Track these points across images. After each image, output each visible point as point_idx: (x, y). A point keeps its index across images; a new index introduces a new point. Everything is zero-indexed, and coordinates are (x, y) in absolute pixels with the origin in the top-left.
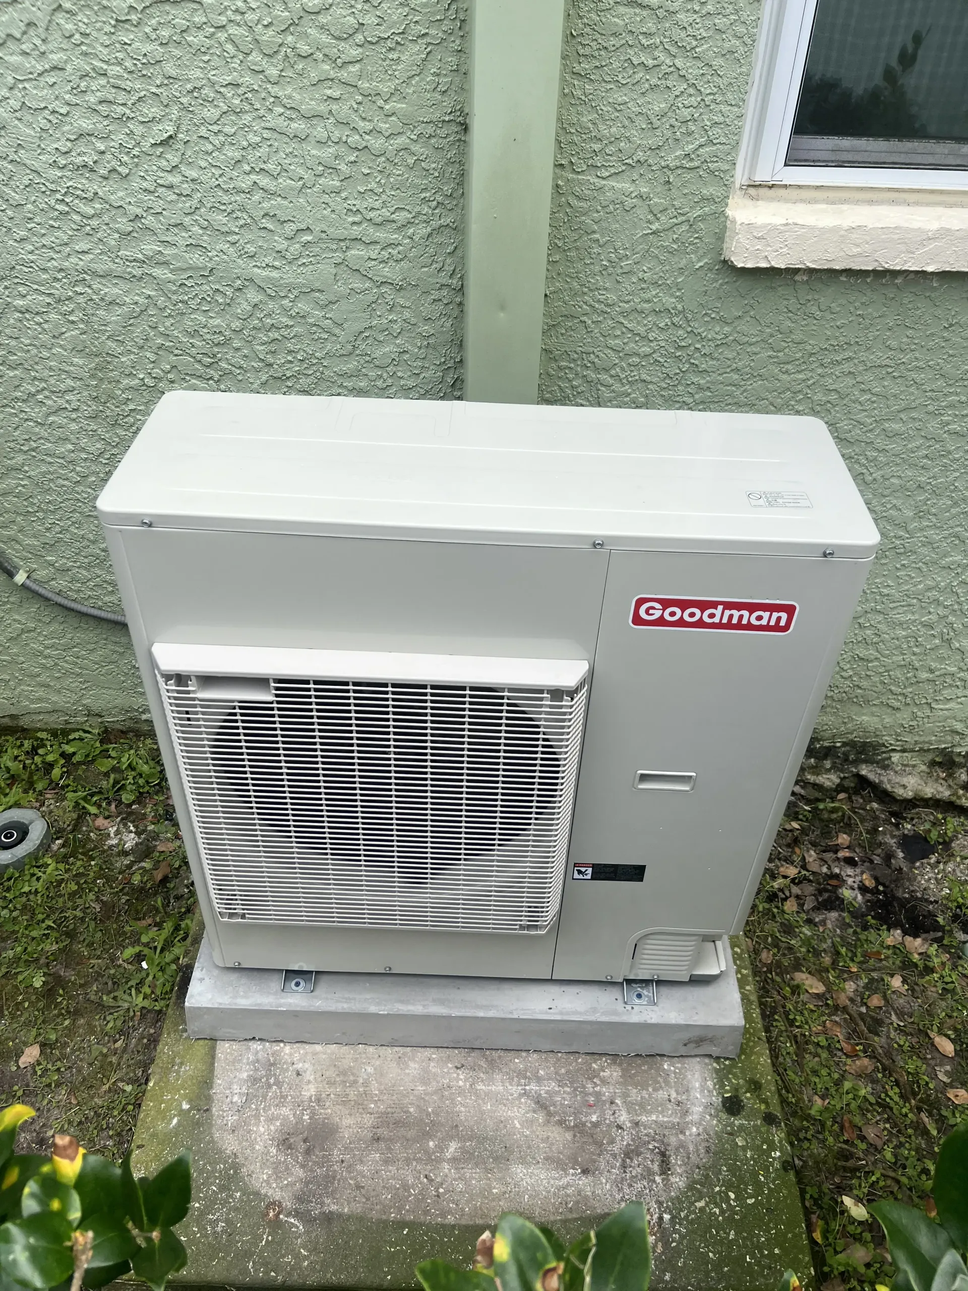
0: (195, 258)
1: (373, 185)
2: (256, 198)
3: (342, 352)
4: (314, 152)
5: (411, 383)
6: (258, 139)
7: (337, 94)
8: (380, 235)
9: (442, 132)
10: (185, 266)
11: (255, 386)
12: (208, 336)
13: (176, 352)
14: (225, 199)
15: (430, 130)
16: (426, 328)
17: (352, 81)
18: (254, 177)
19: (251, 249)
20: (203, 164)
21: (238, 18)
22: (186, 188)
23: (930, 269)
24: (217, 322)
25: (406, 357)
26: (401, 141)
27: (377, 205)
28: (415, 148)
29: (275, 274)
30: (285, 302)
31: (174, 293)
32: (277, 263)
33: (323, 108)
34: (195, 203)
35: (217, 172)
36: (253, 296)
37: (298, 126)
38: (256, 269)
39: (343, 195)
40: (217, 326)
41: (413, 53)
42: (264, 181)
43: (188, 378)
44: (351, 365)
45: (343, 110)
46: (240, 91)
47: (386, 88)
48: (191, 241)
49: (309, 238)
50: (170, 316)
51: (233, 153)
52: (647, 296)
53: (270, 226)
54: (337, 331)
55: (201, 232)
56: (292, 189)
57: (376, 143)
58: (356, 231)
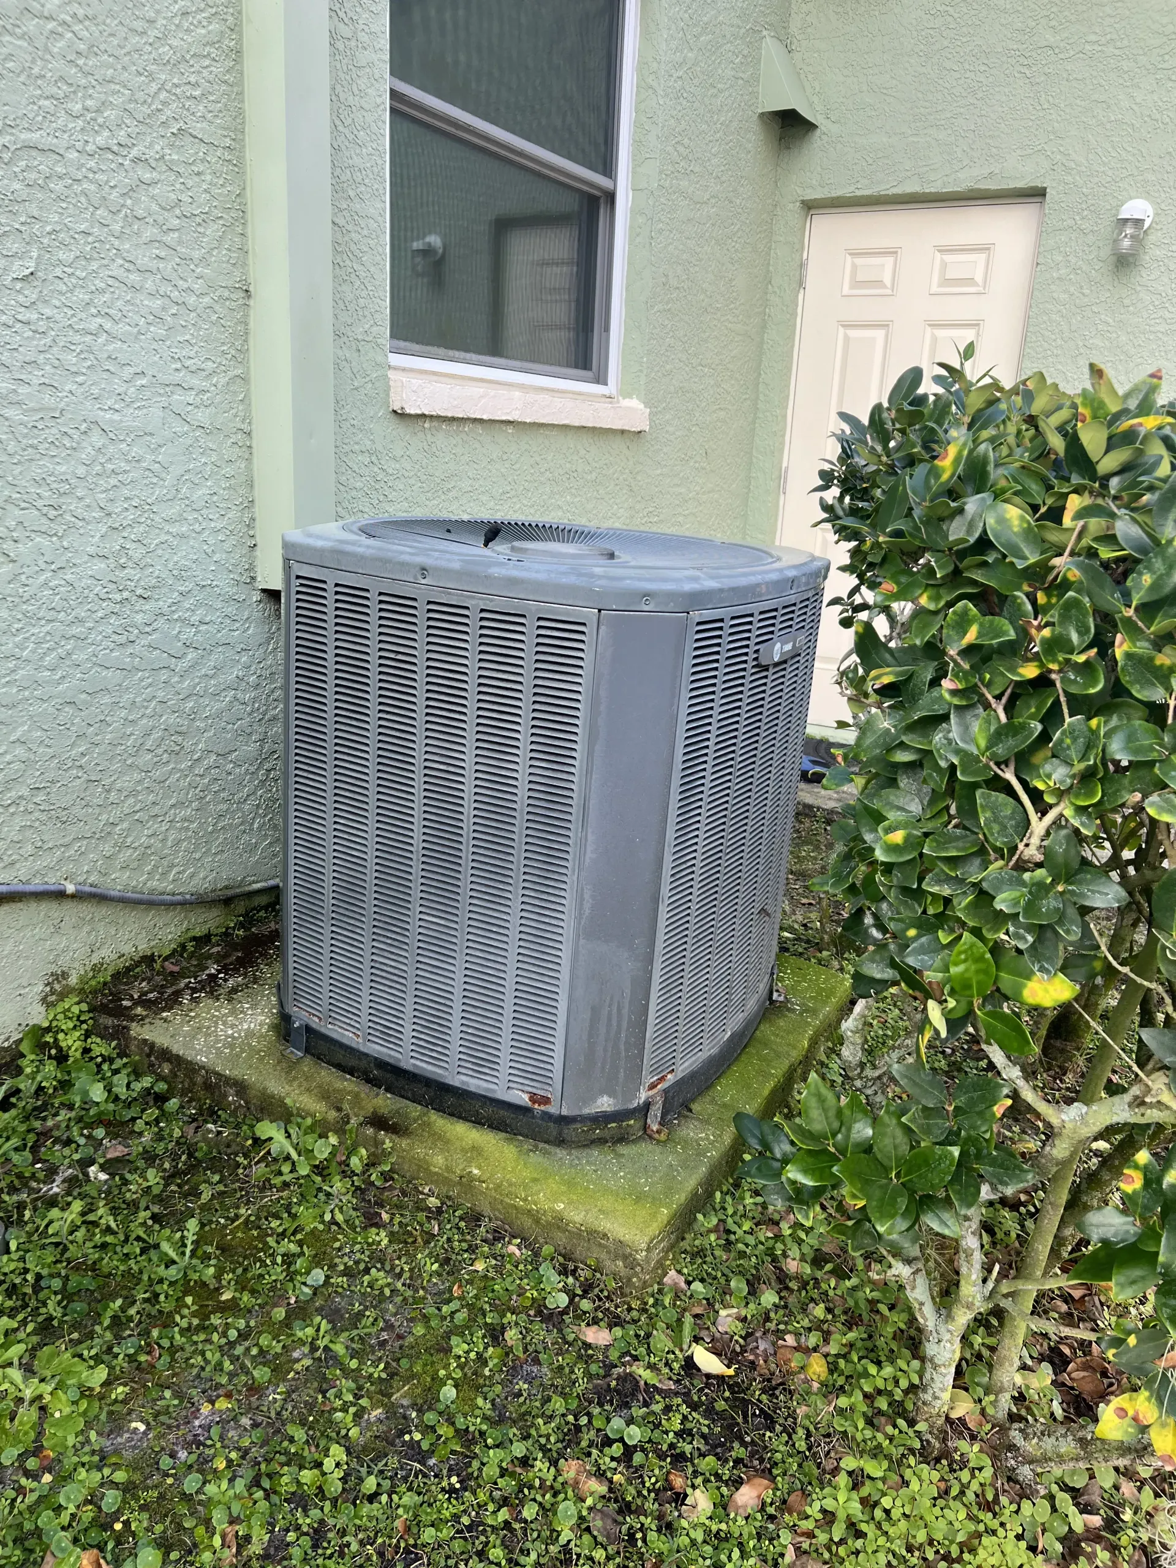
0: (48, 399)
1: (187, 337)
2: (102, 339)
3: (169, 497)
4: (146, 302)
5: (219, 526)
6: (103, 285)
7: (163, 254)
8: (195, 381)
9: (234, 296)
10: (38, 406)
11: (96, 539)
12: (54, 486)
13: (23, 505)
14: (77, 338)
15: (226, 294)
16: (228, 470)
17: (173, 244)
18: (99, 320)
19: (96, 391)
20: (58, 303)
21: (91, 175)
22: (42, 326)
23: (485, 417)
24: (63, 469)
25: (215, 498)
26: (206, 300)
27: (192, 354)
28: (217, 307)
29: (116, 417)
30: (123, 446)
31: (25, 436)
32: (117, 407)
33: (153, 265)
34: (48, 341)
35: (70, 312)
36: (97, 438)
37: (134, 277)
38: (102, 413)
39: (168, 343)
40: (64, 473)
41: (213, 230)
42: (108, 326)
43: (33, 535)
44: (173, 511)
45: (167, 267)
46: (90, 239)
47: (196, 254)
48: (43, 380)
49: (144, 382)
50: (19, 463)
51: (82, 295)
52: (356, 439)
53: (112, 369)
54: (164, 475)
55: (53, 370)
56: (130, 334)
57: (192, 300)
58: (178, 377)
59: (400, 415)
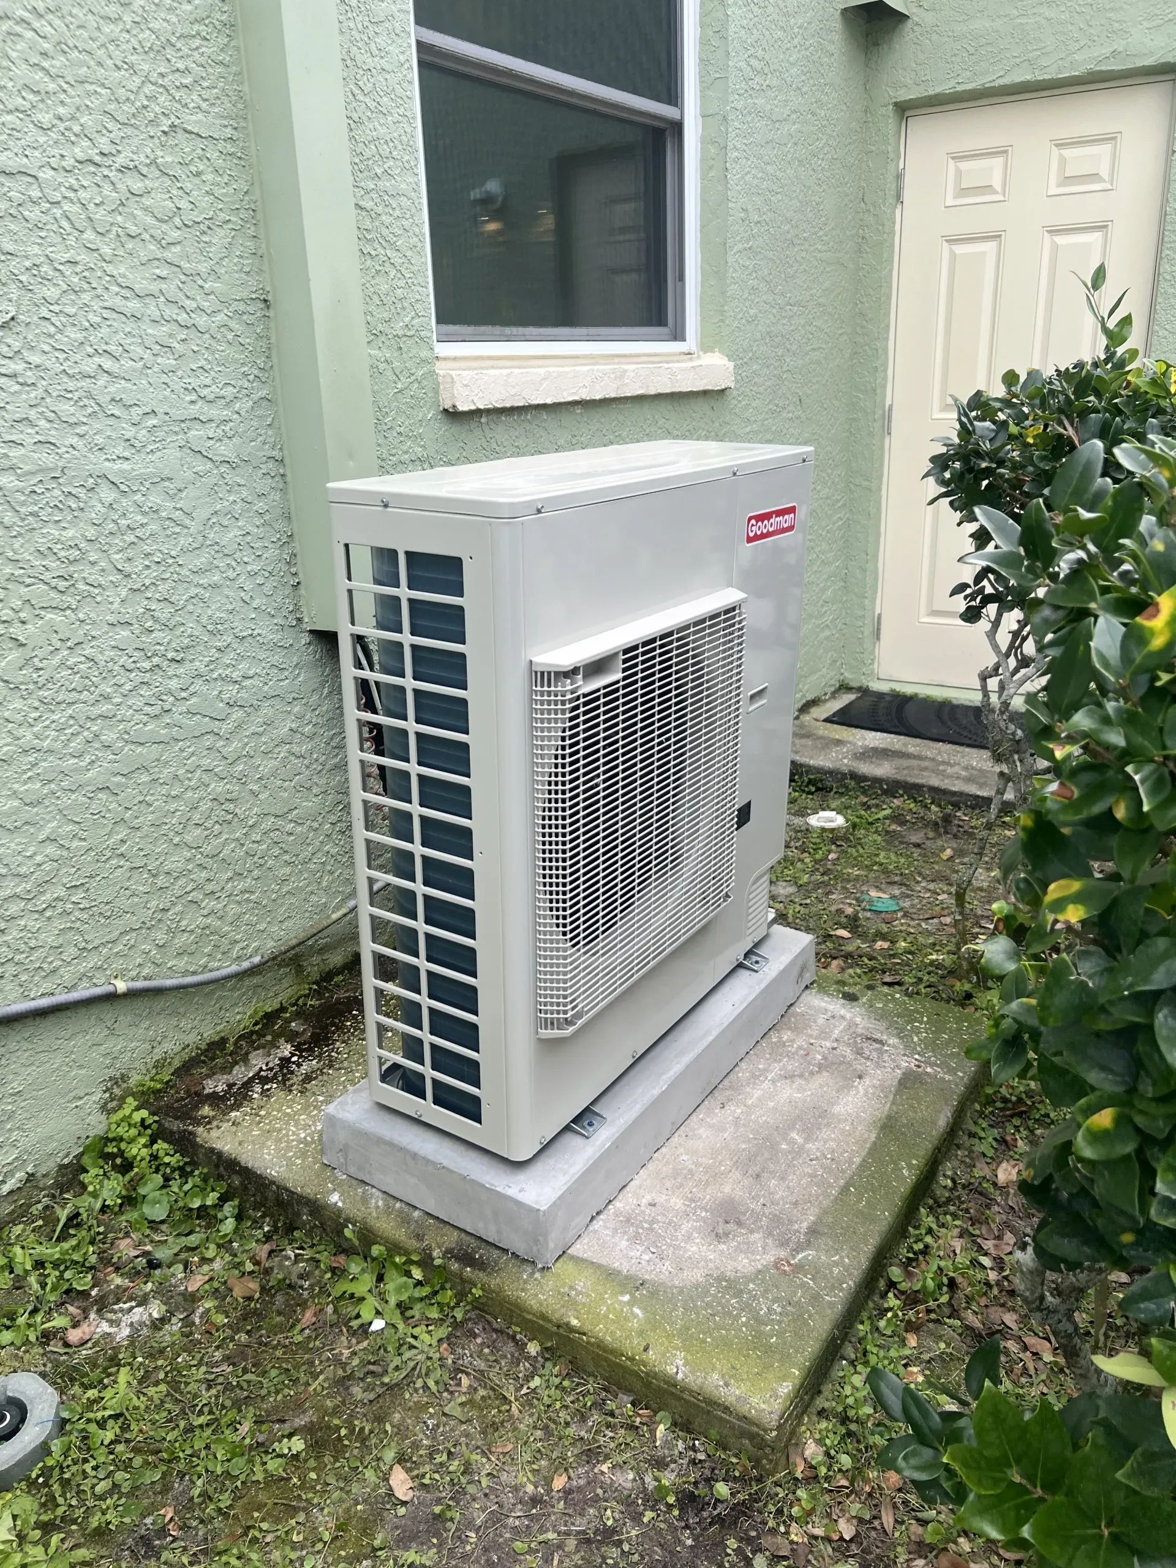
0: (46, 458)
1: (202, 363)
2: (101, 383)
3: (195, 545)
4: (150, 331)
5: (255, 567)
6: (98, 319)
7: (164, 273)
8: (214, 412)
9: (251, 309)
10: (34, 468)
11: (116, 605)
12: (62, 554)
13: (28, 581)
14: (71, 385)
15: (242, 307)
16: (260, 505)
17: (176, 261)
18: (97, 360)
19: (100, 440)
20: (47, 348)
21: (72, 195)
22: (30, 376)
23: (549, 401)
24: (70, 533)
25: (248, 539)
26: (220, 318)
27: (208, 381)
28: (233, 324)
29: (126, 466)
30: (138, 497)
31: (23, 504)
32: (126, 454)
33: (154, 287)
34: (40, 392)
35: (62, 356)
36: (107, 494)
37: (133, 305)
38: (107, 464)
39: (180, 373)
40: (71, 539)
41: (219, 238)
42: (108, 364)
43: (43, 613)
44: (201, 561)
45: (171, 288)
46: (78, 269)
47: (203, 268)
48: (39, 438)
49: (155, 422)
50: (20, 534)
51: (77, 335)
52: (405, 448)
53: (117, 413)
54: (187, 522)
55: (48, 425)
56: (134, 370)
57: (201, 321)
58: (194, 411)
59: (452, 415)
